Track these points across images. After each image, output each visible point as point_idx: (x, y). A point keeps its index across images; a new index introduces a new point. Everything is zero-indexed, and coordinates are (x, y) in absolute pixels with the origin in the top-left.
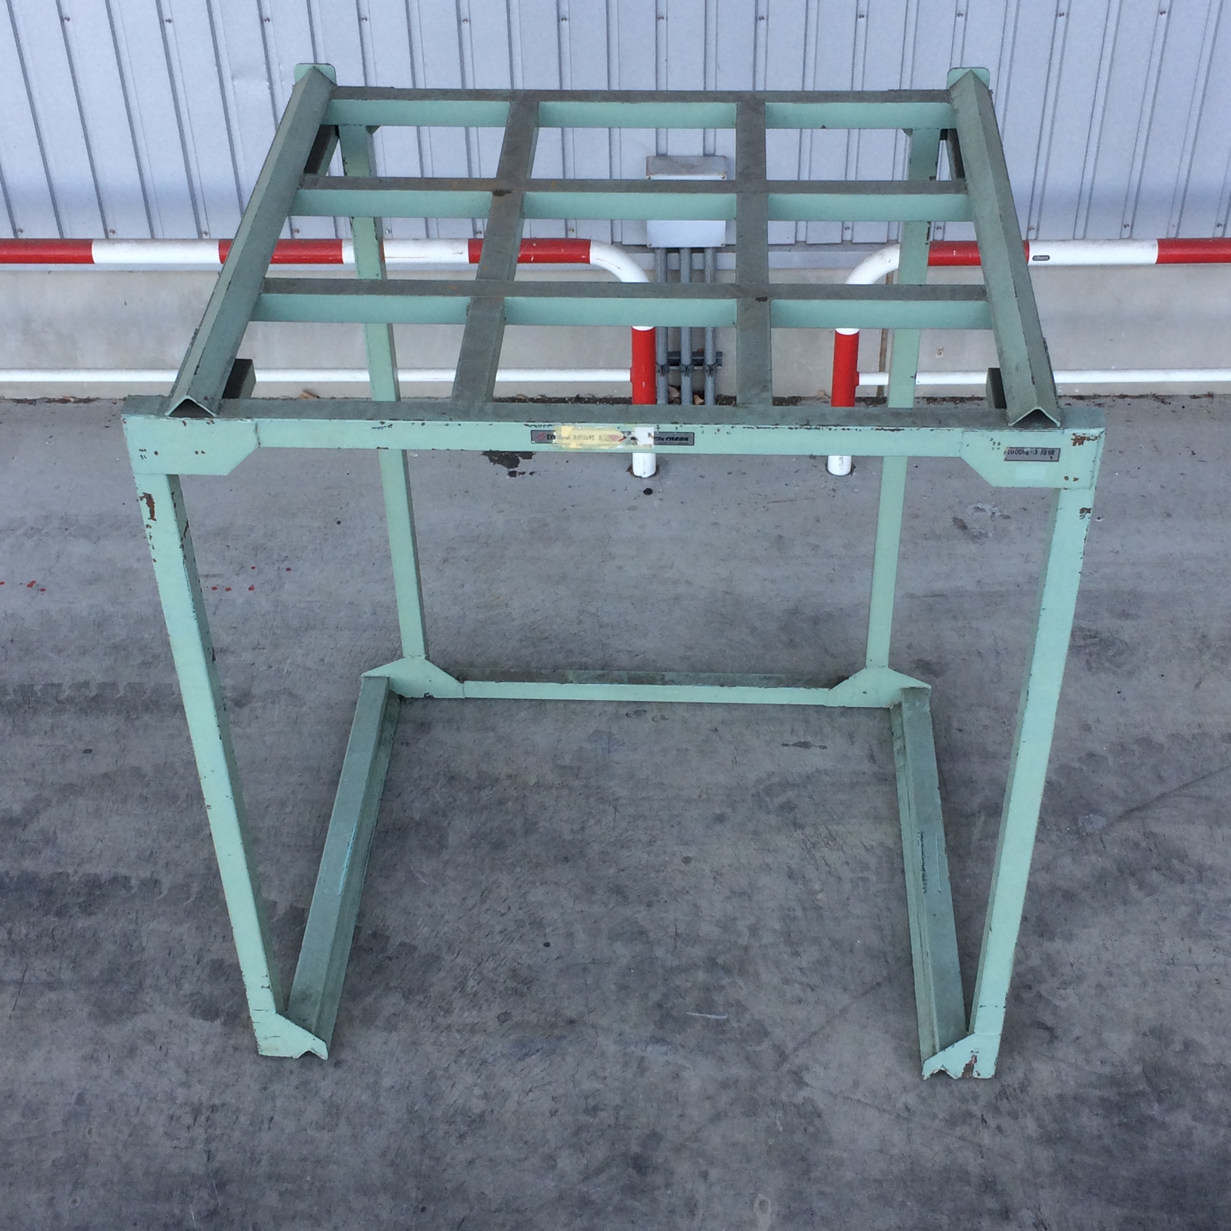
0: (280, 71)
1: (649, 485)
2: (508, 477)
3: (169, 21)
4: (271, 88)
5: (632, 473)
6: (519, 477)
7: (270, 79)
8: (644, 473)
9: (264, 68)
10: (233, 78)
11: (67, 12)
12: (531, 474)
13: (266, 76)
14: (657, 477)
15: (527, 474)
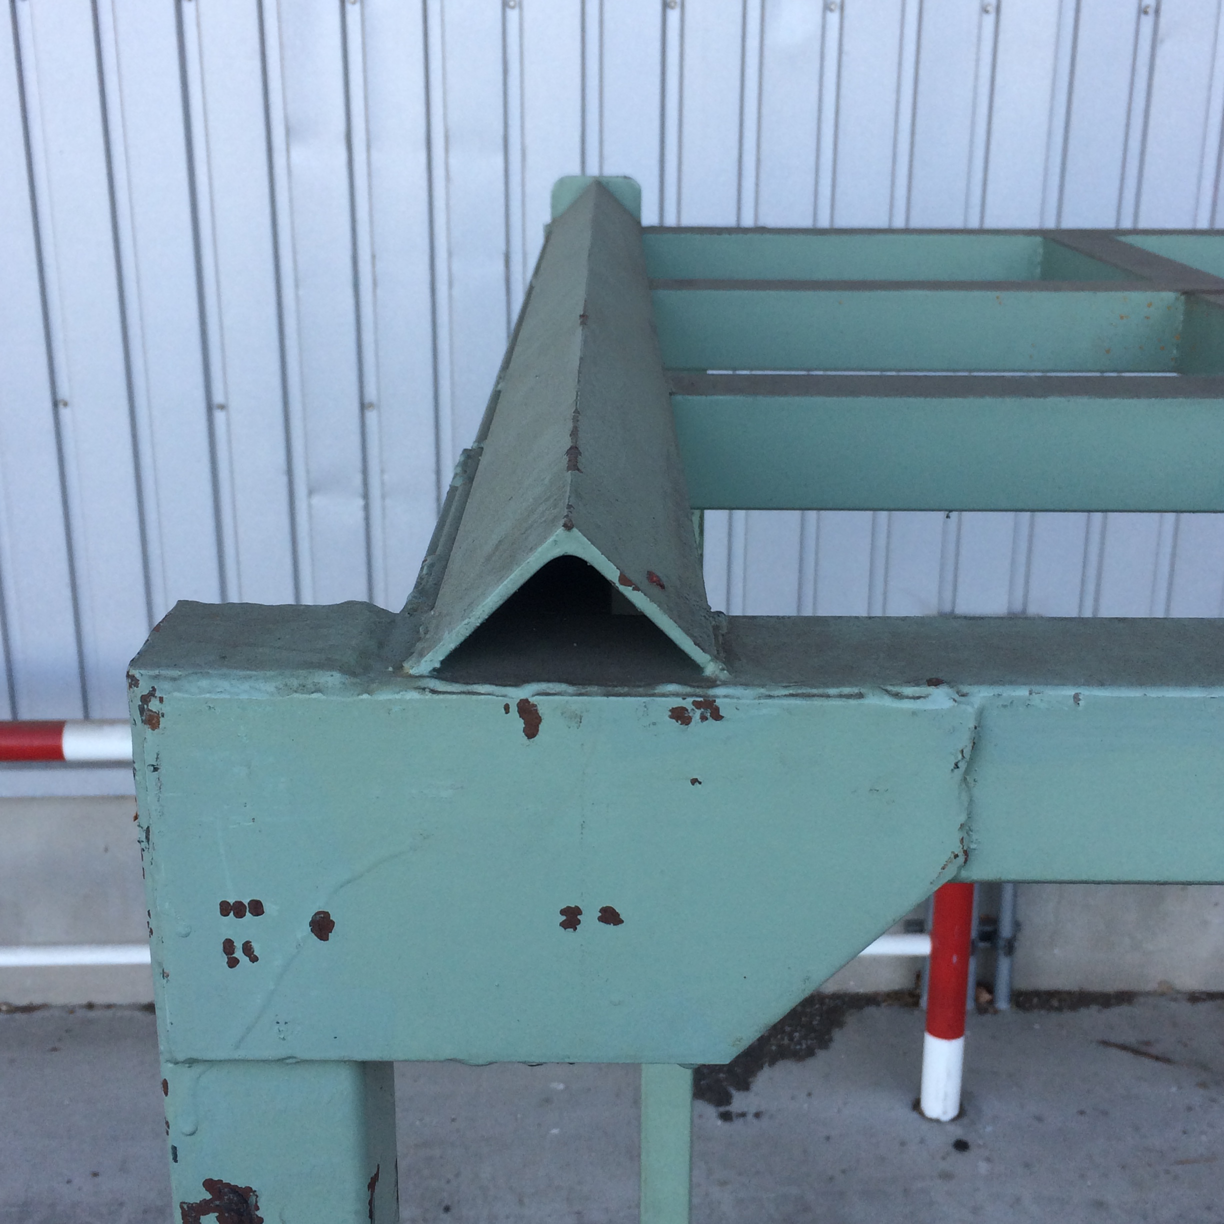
0: (383, 484)
1: (958, 1132)
2: (719, 1122)
3: (222, 407)
4: (367, 508)
5: (921, 1114)
6: (738, 1124)
7: (366, 496)
8: (945, 1113)
9: (358, 479)
10: (311, 493)
11: (64, 391)
12: (757, 1115)
13: (360, 490)
14: (965, 1120)
15: (750, 1117)
